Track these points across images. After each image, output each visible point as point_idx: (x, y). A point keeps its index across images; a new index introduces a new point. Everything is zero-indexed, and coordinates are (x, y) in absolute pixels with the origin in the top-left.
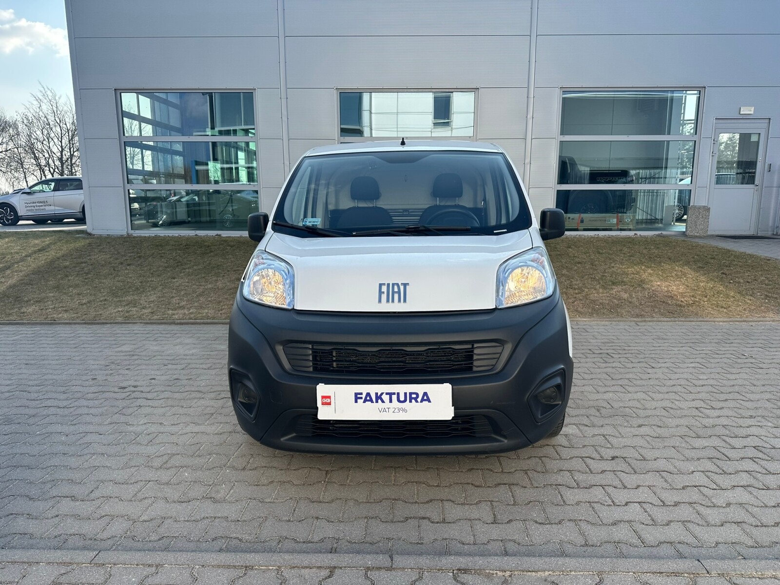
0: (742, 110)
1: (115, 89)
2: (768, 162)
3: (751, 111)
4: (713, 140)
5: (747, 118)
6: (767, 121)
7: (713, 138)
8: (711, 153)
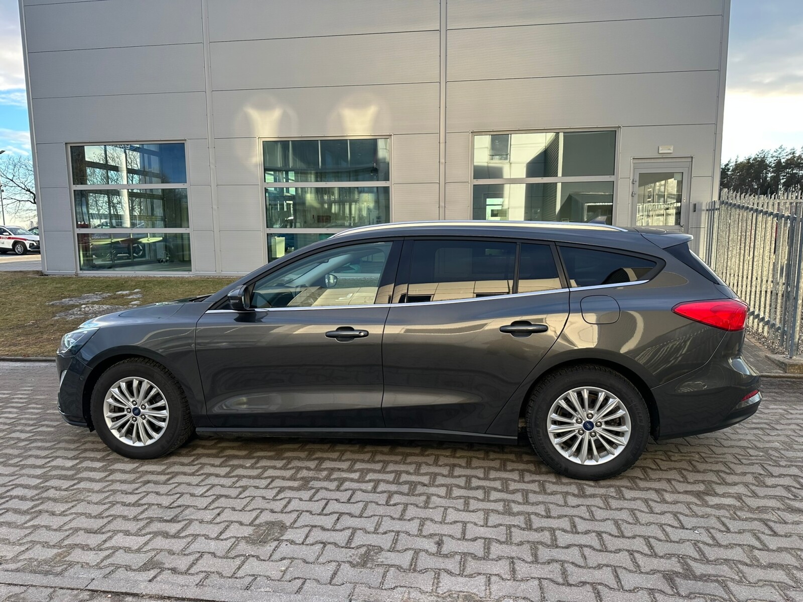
0: (660, 149)
1: (66, 143)
2: (693, 201)
3: (669, 149)
4: (631, 180)
5: (665, 157)
6: (690, 160)
7: (631, 178)
8: (631, 193)
